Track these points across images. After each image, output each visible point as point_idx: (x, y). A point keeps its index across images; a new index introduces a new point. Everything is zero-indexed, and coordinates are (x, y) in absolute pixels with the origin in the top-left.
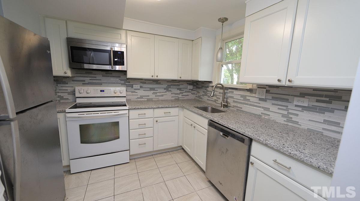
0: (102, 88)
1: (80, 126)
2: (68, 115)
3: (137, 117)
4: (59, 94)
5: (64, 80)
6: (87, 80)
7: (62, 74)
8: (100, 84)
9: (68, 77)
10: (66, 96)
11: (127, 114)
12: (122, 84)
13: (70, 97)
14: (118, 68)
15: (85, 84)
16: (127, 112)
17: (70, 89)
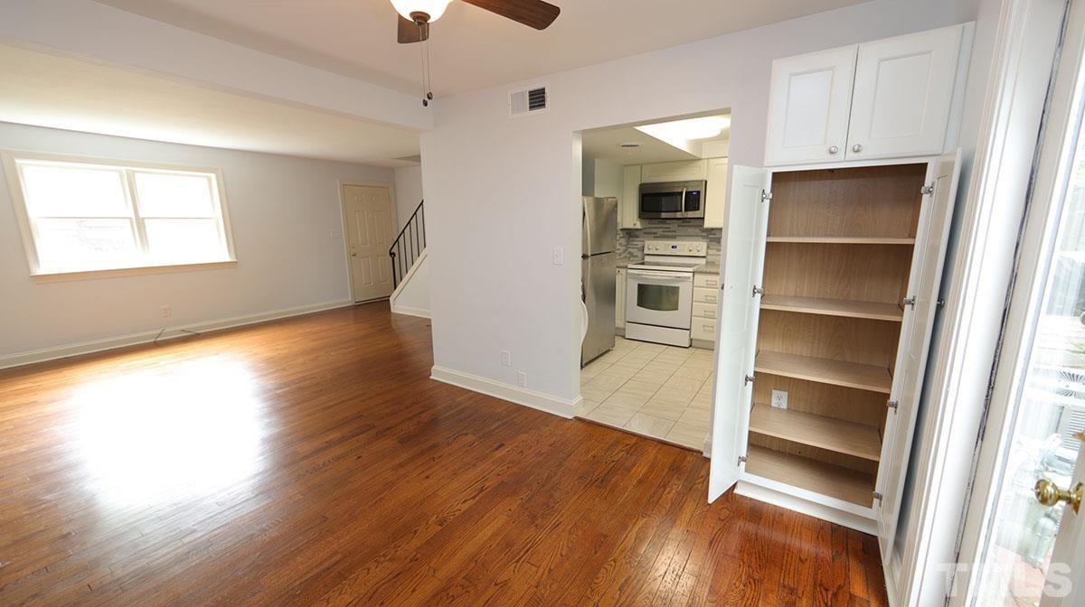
0: (674, 243)
1: (639, 285)
2: (630, 271)
3: (704, 284)
4: (630, 250)
5: (636, 233)
6: (660, 232)
7: (631, 226)
8: (674, 237)
9: (638, 230)
10: (635, 252)
11: (689, 278)
12: (703, 237)
13: (639, 254)
14: (691, 214)
15: (657, 237)
16: (691, 275)
17: (640, 244)
